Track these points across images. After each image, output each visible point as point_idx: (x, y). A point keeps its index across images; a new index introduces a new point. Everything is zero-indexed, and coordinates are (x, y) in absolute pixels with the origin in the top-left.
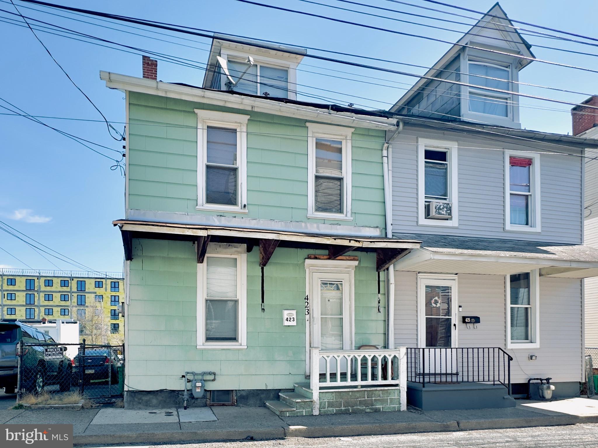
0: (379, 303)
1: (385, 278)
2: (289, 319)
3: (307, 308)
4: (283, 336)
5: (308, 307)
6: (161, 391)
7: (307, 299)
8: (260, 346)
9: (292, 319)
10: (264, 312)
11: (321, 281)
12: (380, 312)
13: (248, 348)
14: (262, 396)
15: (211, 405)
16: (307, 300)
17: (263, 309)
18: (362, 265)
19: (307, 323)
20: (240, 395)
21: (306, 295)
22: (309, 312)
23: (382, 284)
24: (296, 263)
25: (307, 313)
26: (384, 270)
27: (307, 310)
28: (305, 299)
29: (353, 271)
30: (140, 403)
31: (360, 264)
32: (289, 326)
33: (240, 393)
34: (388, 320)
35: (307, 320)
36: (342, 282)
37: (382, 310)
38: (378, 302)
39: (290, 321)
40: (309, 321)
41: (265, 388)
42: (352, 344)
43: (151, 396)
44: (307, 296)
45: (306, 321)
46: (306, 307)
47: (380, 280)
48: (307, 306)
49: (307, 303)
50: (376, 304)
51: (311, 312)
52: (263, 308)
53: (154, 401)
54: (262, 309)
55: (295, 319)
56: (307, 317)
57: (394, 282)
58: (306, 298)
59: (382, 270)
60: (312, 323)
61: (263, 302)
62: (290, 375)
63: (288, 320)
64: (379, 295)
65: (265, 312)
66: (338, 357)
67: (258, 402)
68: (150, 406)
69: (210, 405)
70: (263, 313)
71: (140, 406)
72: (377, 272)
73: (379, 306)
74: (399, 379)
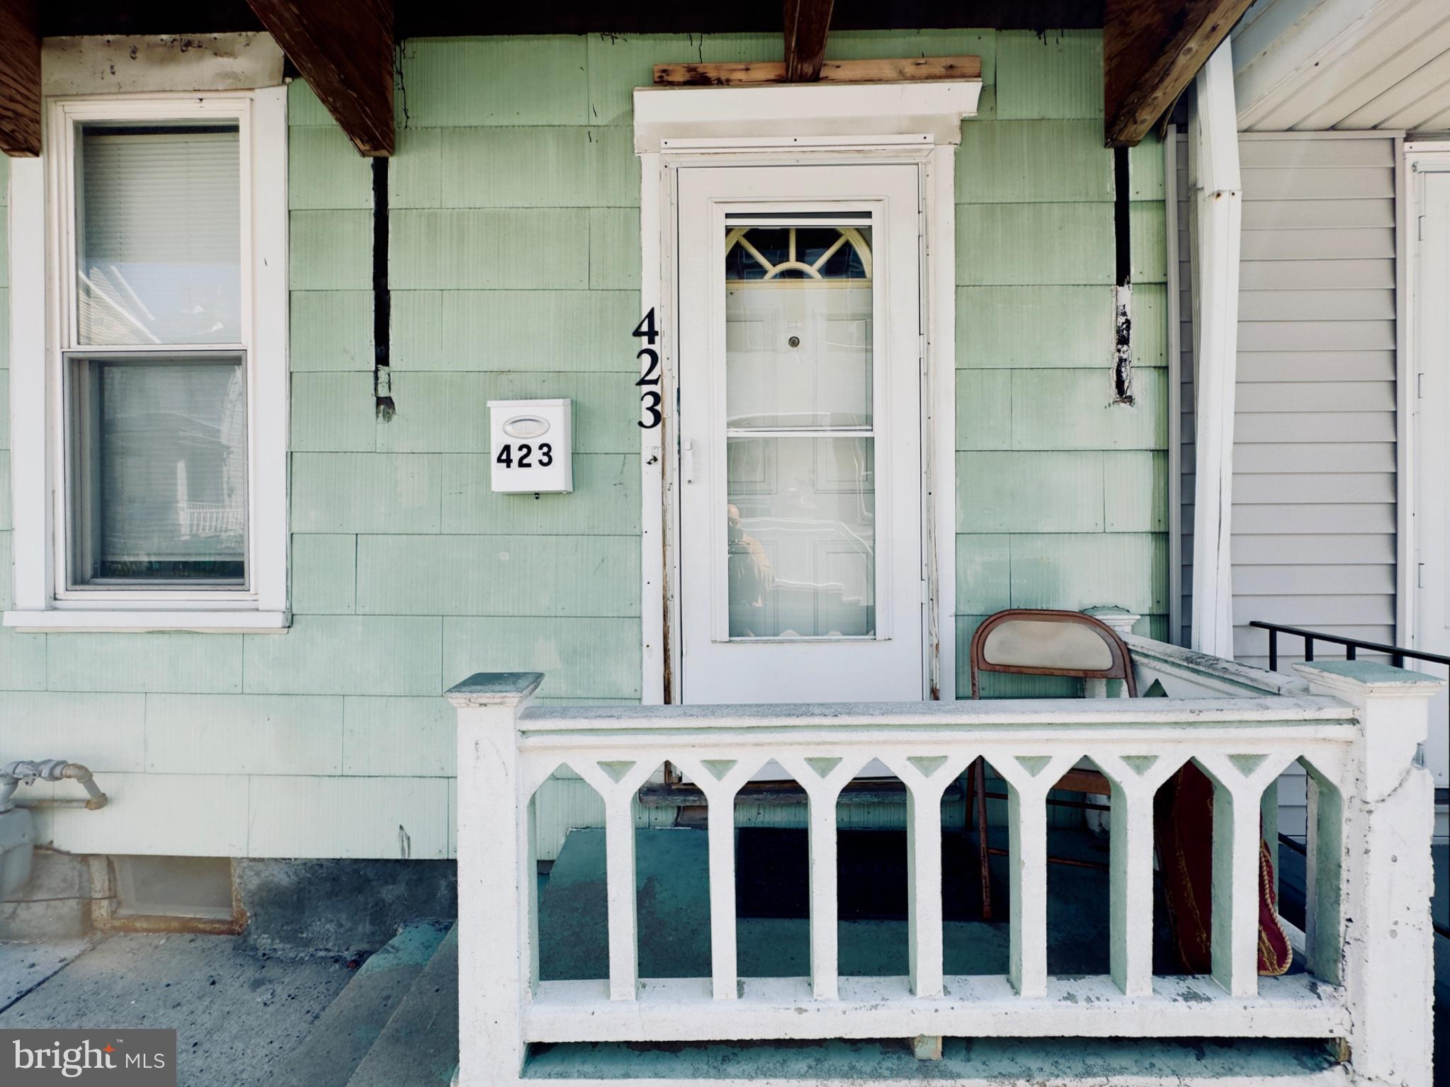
0: (1123, 340)
1: (1163, 184)
2: (516, 455)
3: (646, 388)
4: (505, 556)
5: (655, 382)
7: (652, 334)
8: (367, 610)
9: (536, 455)
10: (388, 417)
11: (728, 216)
12: (1130, 400)
13: (297, 627)
14: (389, 893)
15: (117, 923)
16: (651, 341)
17: (385, 404)
18: (1007, 110)
19: (651, 475)
20: (260, 888)
21: (645, 313)
22: (658, 408)
23: (1140, 223)
24: (583, 122)
25: (648, 418)
26: (1157, 133)
27: (649, 401)
28: (637, 333)
29: (947, 155)
31: (993, 109)
32: (537, 495)
33: (258, 874)
34: (1189, 446)
35: (647, 456)
36: (868, 215)
37: (1141, 383)
38: (1113, 337)
39: (521, 465)
40: (657, 466)
41: (395, 854)
42: (934, 599)
44: (651, 316)
45: (645, 466)
46: (642, 382)
47: (1132, 196)
48: (650, 377)
49: (647, 359)
50: (1103, 351)
51: (668, 408)
52: (383, 392)
54: (380, 401)
55: (559, 454)
56: (651, 438)
57: (1236, 184)
58: (645, 328)
60: (672, 476)
61: (382, 358)
63: (508, 462)
64: (1125, 292)
65: (395, 418)
66: (719, 776)
67: (360, 928)
69: (114, 928)
70: (381, 425)
72: (1111, 152)
73: (1121, 360)
74: (1346, 995)
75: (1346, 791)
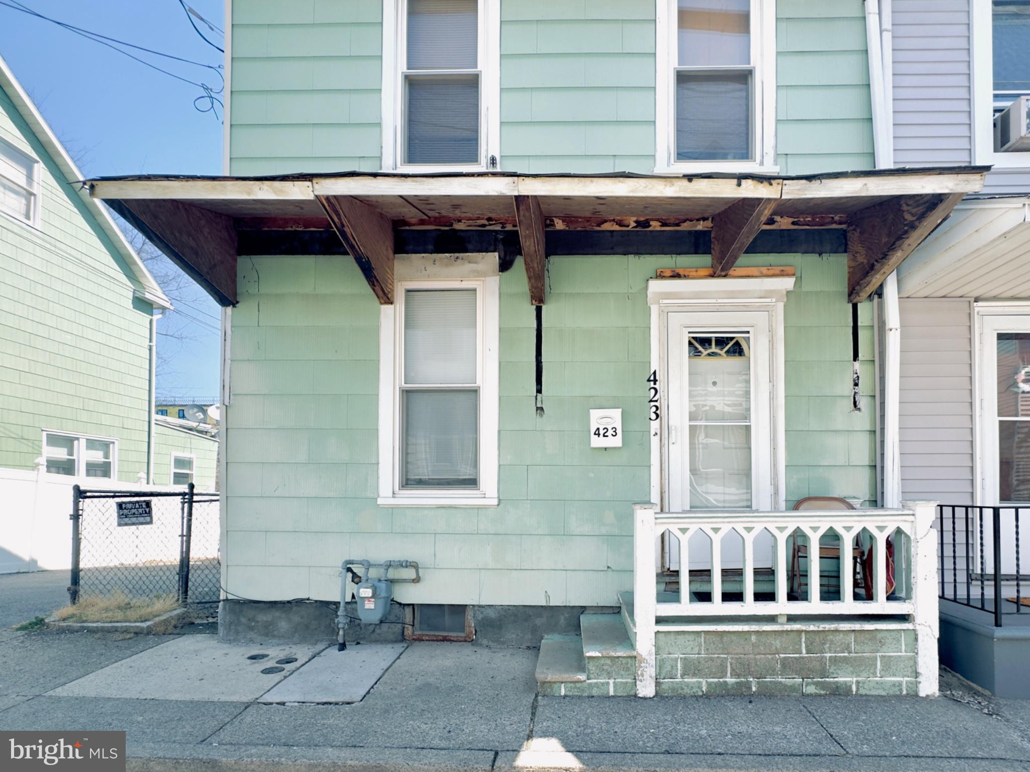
0: (856, 385)
1: (872, 319)
2: (602, 432)
3: (652, 404)
4: (592, 475)
5: (656, 401)
6: (299, 602)
7: (655, 381)
8: (532, 498)
9: (610, 432)
10: (541, 416)
11: (689, 333)
12: (859, 409)
13: (501, 505)
14: (538, 622)
15: (415, 637)
16: (655, 384)
17: (540, 409)
18: (806, 287)
19: (655, 441)
20: (483, 619)
21: (652, 372)
22: (658, 412)
23: (863, 335)
24: (625, 291)
25: (653, 416)
26: (870, 297)
27: (654, 409)
28: (649, 380)
29: (781, 305)
30: (251, 629)
31: (800, 287)
32: (606, 449)
33: (482, 613)
34: (883, 429)
35: (653, 433)
36: (748, 332)
37: (863, 403)
38: (852, 383)
39: (604, 436)
40: (658, 437)
41: (544, 604)
43: (277, 614)
44: (655, 373)
45: (652, 437)
46: (651, 401)
47: (859, 324)
48: (655, 399)
49: (653, 391)
50: (847, 388)
51: (663, 412)
52: (539, 405)
53: (283, 625)
54: (537, 409)
55: (619, 431)
56: (655, 425)
57: (898, 325)
58: (652, 378)
59: (864, 295)
60: (665, 441)
61: (539, 391)
62: (610, 573)
63: (599, 435)
64: (857, 364)
65: (544, 416)
66: (716, 533)
67: (526, 637)
68: (274, 636)
69: (414, 639)
70: (539, 418)
71: (252, 635)
72: (851, 305)
73: (855, 393)
74: (913, 601)
75: (912, 538)
